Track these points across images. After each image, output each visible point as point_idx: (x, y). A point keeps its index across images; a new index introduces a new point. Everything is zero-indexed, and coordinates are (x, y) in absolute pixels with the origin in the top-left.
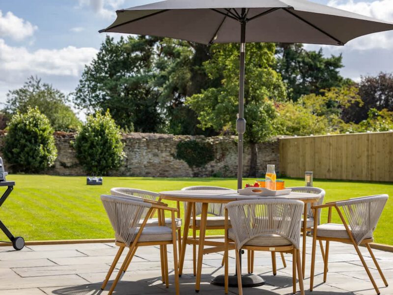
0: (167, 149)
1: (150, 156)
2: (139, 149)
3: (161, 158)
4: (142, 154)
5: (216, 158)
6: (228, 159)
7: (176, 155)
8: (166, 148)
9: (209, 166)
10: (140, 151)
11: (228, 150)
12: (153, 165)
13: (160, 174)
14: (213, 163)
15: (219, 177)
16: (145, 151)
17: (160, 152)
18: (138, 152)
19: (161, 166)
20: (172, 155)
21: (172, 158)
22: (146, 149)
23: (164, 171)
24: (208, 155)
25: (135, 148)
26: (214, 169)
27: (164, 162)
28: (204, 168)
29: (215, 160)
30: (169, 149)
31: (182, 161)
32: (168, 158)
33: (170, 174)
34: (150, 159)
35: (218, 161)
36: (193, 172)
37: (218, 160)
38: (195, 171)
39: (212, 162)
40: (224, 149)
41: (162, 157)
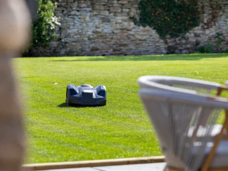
0: (124, 10)
1: (97, 21)
2: (78, 11)
3: (115, 25)
4: (84, 19)
5: (203, 22)
6: (221, 22)
7: (138, 19)
8: (122, 8)
9: (193, 35)
10: (80, 15)
11: (221, 8)
12: (101, 36)
13: (114, 50)
14: (198, 30)
15: (208, 52)
16: (89, 14)
17: (112, 14)
18: (77, 16)
19: (115, 37)
20: (133, 19)
21: (132, 24)
22: (90, 11)
23: (121, 45)
24: (189, 18)
25: (73, 10)
26: (199, 39)
27: (120, 31)
28: (183, 38)
29: (201, 24)
30: (128, 10)
31: (148, 27)
32: (125, 24)
33: (131, 49)
34: (97, 27)
35: (206, 27)
36: (166, 46)
37: (206, 24)
38: (170, 44)
39: (197, 28)
40: (214, 6)
41: (116, 23)
